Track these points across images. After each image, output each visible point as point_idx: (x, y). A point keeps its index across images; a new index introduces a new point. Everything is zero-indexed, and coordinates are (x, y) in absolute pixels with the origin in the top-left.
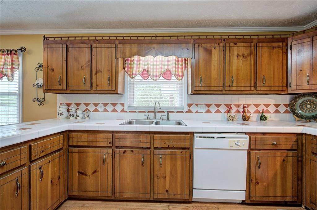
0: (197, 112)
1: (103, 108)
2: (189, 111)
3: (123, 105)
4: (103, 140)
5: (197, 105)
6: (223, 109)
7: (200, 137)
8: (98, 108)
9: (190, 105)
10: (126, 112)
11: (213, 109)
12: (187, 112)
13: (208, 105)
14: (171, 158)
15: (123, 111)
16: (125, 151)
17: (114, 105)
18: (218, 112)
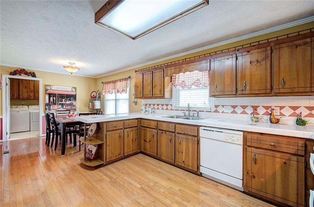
0: (223, 112)
1: (161, 107)
2: (216, 111)
3: (171, 105)
4: (153, 125)
5: (223, 106)
6: (249, 110)
7: (204, 129)
8: (159, 107)
9: (217, 106)
10: (173, 110)
11: (239, 110)
12: (214, 112)
13: (234, 107)
14: (186, 141)
15: (171, 109)
16: (162, 132)
17: (167, 105)
18: (244, 113)
